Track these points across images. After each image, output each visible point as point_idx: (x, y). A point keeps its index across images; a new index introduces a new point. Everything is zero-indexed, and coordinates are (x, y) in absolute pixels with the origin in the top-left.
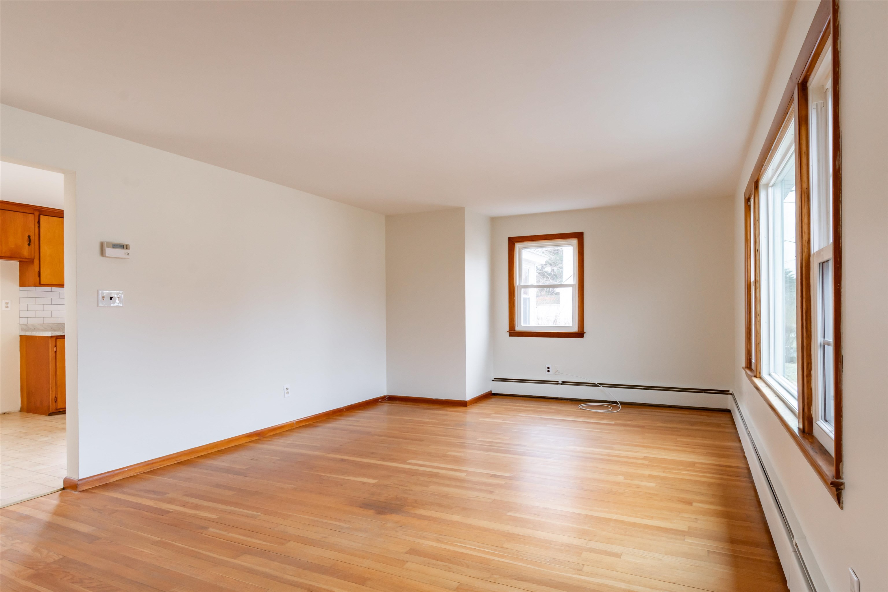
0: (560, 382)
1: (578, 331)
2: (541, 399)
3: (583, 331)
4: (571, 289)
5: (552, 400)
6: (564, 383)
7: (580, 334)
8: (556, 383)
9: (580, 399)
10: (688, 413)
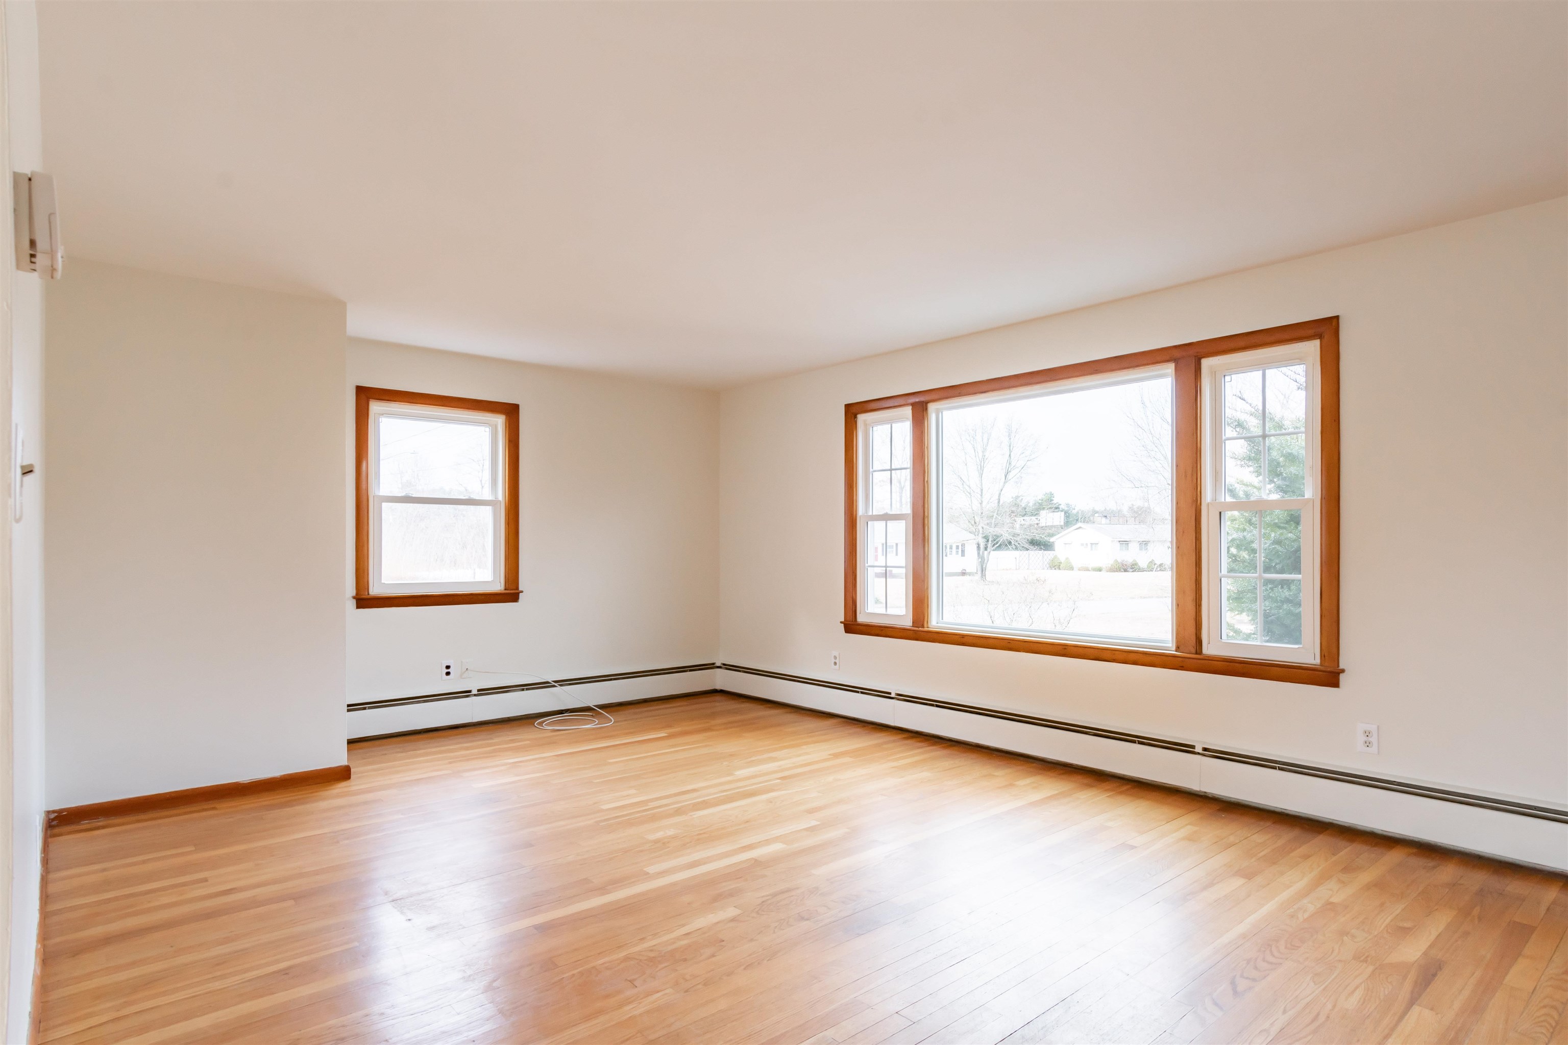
0: (475, 692)
1: (505, 590)
2: (433, 733)
3: (517, 588)
4: (487, 511)
5: (454, 730)
6: (483, 692)
7: (511, 595)
8: (466, 694)
9: (508, 718)
10: (685, 703)
